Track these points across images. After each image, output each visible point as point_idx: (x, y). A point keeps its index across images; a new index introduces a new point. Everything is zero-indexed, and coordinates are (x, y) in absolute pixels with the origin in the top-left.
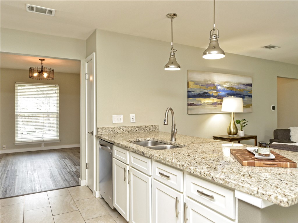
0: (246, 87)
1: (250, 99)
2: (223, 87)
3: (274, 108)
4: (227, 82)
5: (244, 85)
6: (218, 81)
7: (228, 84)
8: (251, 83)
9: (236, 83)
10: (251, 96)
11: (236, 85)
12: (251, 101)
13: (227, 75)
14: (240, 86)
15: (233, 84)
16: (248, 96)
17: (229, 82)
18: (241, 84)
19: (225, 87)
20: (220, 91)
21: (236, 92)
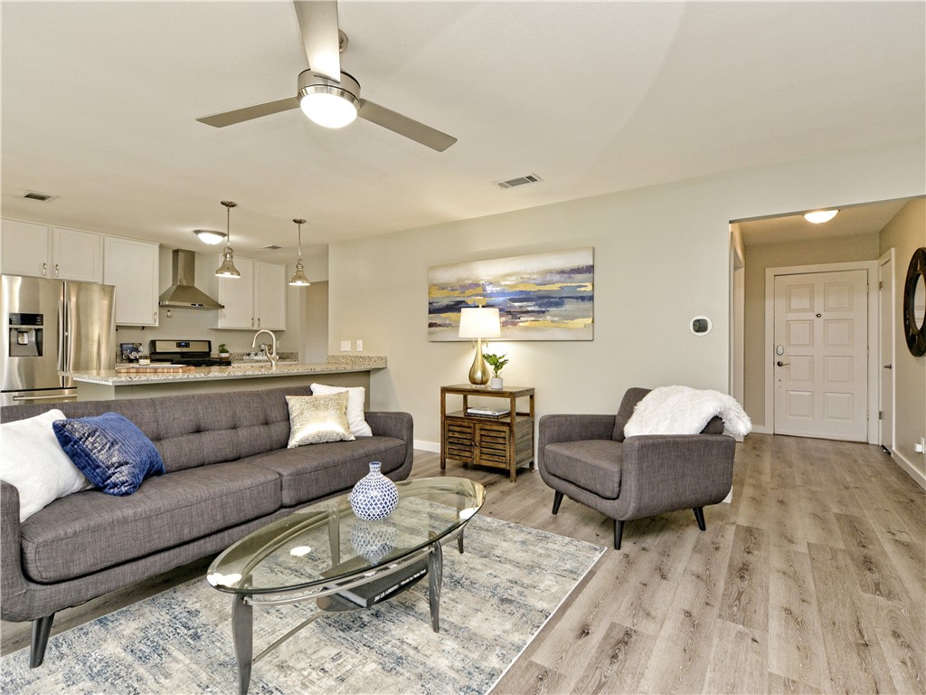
0: (569, 277)
1: (586, 304)
2: (499, 285)
3: (700, 326)
4: (508, 275)
5: (562, 272)
6: (488, 275)
7: (514, 278)
8: (591, 263)
9: (537, 273)
10: (590, 298)
11: (535, 276)
12: (593, 309)
13: (508, 259)
14: (548, 278)
15: (528, 276)
16: (577, 298)
17: (517, 274)
18: (550, 272)
19: (506, 285)
20: (491, 295)
21: (538, 294)
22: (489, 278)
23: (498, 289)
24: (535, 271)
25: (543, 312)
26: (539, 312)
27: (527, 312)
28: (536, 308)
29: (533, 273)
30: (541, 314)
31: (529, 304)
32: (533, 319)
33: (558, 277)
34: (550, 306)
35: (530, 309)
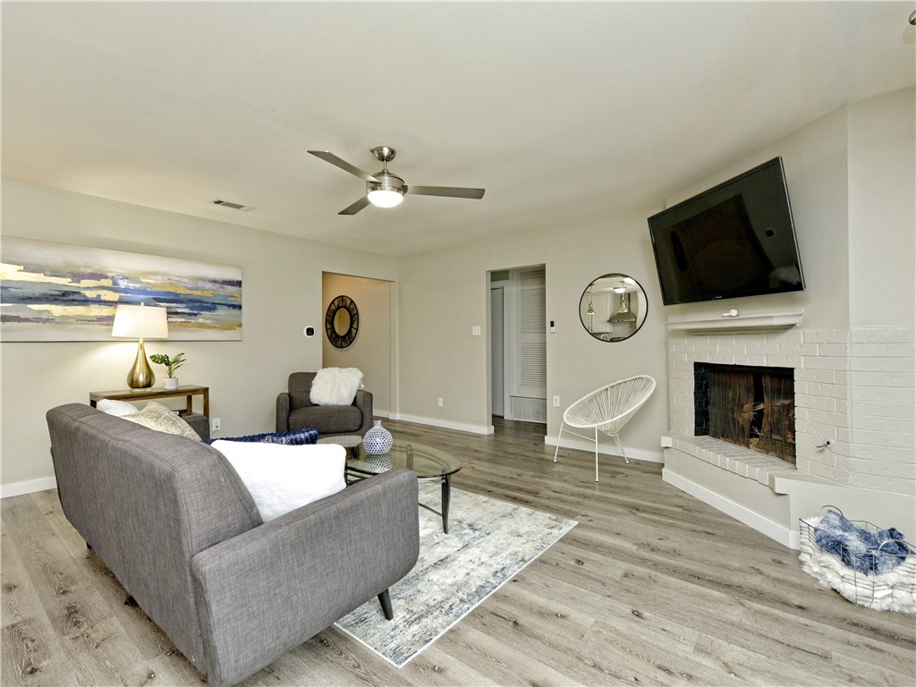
0: (222, 287)
1: (236, 312)
2: (139, 282)
3: (310, 332)
4: (156, 274)
5: (215, 281)
6: (121, 269)
7: (159, 277)
8: (240, 279)
9: (188, 277)
10: (240, 307)
11: (186, 281)
12: (240, 316)
13: (152, 256)
14: (200, 284)
15: (177, 279)
16: (229, 306)
17: (163, 274)
18: (203, 279)
19: (148, 283)
20: (126, 290)
21: (188, 297)
22: (123, 271)
23: (137, 285)
24: (186, 275)
25: (195, 315)
26: (190, 314)
27: (177, 313)
28: (188, 311)
29: (183, 277)
30: (193, 317)
31: (178, 305)
32: (183, 320)
33: (210, 286)
34: (202, 310)
35: (179, 310)
